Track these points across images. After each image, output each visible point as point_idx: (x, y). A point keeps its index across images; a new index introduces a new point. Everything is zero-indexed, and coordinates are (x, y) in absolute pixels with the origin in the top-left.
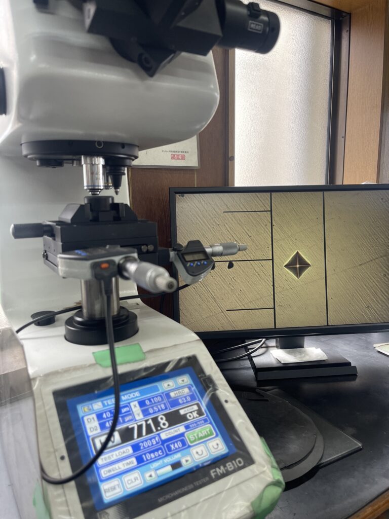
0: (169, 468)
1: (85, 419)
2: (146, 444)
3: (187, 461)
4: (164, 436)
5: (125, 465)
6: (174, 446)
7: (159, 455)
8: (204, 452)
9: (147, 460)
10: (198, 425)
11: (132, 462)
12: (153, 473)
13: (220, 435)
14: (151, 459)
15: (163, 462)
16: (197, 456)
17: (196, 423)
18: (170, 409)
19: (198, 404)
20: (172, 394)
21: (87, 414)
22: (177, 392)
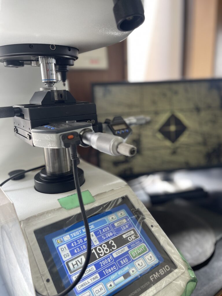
0: (122, 278)
1: (59, 248)
2: (104, 263)
3: (133, 271)
4: (115, 255)
5: (92, 280)
6: (123, 262)
7: (114, 270)
8: (143, 263)
9: (107, 274)
10: (136, 244)
11: (97, 277)
12: (112, 283)
13: (151, 250)
14: (109, 273)
15: (118, 274)
16: (139, 267)
17: (134, 243)
18: (116, 235)
19: (133, 230)
20: (116, 224)
21: (60, 245)
22: (119, 222)
